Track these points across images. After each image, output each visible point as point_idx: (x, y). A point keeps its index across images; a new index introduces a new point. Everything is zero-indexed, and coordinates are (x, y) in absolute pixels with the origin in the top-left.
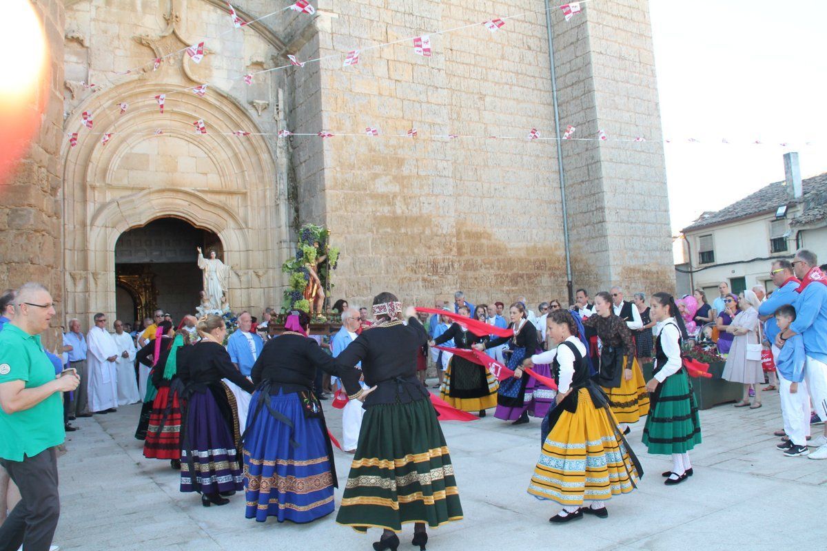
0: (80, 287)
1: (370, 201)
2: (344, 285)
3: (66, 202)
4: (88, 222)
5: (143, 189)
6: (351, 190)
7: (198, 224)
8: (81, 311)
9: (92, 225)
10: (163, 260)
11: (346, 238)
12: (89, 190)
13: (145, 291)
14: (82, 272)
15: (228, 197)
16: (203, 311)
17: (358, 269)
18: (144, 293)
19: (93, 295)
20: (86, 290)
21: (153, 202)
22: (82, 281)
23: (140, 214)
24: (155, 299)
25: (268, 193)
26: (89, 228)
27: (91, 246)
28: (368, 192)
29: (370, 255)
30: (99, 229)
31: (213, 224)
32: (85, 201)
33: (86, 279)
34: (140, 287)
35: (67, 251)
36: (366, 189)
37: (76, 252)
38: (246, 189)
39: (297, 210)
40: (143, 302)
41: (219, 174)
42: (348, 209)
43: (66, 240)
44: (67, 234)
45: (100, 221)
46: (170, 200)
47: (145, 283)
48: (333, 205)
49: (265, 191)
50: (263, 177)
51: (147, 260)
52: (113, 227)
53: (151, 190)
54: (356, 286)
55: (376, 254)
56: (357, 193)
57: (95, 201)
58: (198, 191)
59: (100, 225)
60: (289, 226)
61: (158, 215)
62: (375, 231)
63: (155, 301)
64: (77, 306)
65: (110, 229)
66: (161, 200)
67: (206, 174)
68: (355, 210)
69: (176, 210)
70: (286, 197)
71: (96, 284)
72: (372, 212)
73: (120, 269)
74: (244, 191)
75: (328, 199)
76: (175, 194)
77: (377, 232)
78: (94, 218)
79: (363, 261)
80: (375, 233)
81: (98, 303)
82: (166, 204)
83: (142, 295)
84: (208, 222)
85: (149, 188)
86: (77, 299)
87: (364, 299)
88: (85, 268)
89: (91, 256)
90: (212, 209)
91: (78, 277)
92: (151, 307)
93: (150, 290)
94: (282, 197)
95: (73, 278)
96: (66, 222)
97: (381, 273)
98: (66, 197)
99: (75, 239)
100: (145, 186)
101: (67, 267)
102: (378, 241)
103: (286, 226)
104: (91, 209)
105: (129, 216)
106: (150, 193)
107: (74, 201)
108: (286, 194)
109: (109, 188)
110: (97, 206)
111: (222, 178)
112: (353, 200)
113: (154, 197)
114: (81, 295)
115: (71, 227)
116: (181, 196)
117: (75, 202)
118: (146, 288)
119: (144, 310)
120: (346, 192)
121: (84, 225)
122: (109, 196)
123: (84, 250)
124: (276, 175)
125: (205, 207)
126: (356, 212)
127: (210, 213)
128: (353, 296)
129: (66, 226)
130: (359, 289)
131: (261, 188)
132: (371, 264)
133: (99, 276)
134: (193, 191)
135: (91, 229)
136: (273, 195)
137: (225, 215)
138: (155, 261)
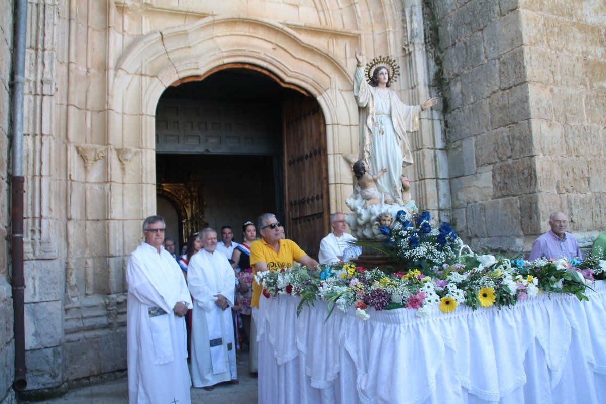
0: (95, 174)
1: (579, 36)
2: (556, 172)
3: (73, 24)
4: (112, 63)
5: (202, 16)
6: (553, 14)
7: (287, 79)
8: (95, 217)
9: (117, 68)
10: (223, 150)
11: (552, 91)
12: (113, 11)
13: (192, 203)
14: (98, 146)
15: (331, 41)
16: (365, 207)
17: (571, 145)
18: (189, 205)
19: (117, 189)
20: (106, 180)
21: (219, 41)
22: (99, 164)
23: (198, 57)
24: (202, 212)
25: (391, 37)
26: (111, 72)
27: (116, 103)
28: (575, 20)
29: (586, 124)
30: (130, 77)
31: (310, 81)
32: (106, 28)
33: (106, 160)
34: (186, 197)
35: (72, 109)
36: (571, 15)
37: (89, 114)
38: (357, 28)
39: (439, 62)
40: (189, 215)
41: (316, 7)
42: (551, 43)
43: (72, 89)
44: (72, 80)
45: (130, 63)
46: (245, 40)
47: (191, 192)
48: (532, 35)
49: (385, 35)
50: (382, 14)
51: (200, 150)
52: (152, 77)
53: (216, 18)
54: (571, 174)
55: (593, 122)
56: (560, 18)
57: (124, 31)
58: (288, 26)
59: (131, 71)
60: (429, 86)
61: (226, 61)
62: (588, 84)
63: (203, 214)
64: (89, 208)
65: (148, 78)
66: (230, 39)
67: (297, 6)
68: (560, 47)
69: (255, 54)
70: (423, 42)
71: (123, 169)
72: (583, 52)
73: (163, 161)
74: (356, 32)
75: (524, 22)
76: (252, 30)
77: (592, 87)
78: (121, 58)
79: (576, 132)
80: (589, 87)
81: (126, 203)
82: (238, 45)
83: (188, 207)
84: (302, 77)
85: (213, 15)
86: (88, 194)
87: (582, 196)
88: (105, 141)
89: (116, 120)
90: (308, 57)
91: (91, 156)
92: (198, 221)
93: (197, 201)
94: (417, 41)
95: (83, 157)
96: (73, 59)
97: (600, 154)
98: (73, 16)
99: (87, 91)
100: (206, 11)
101: (71, 136)
102: (593, 101)
103: (425, 85)
104: (116, 43)
105: (180, 59)
106: (214, 24)
107: (88, 27)
108: (423, 37)
109: (148, 11)
110: (128, 40)
111: (321, 14)
112: (556, 30)
113: (220, 31)
114: (97, 187)
115: (82, 70)
116: (261, 33)
117: (90, 30)
118: (192, 199)
119: (190, 224)
120: (546, 15)
121: (104, 68)
122: (148, 25)
123: (104, 111)
124: (403, 11)
125: (299, 54)
126: (561, 51)
127: (305, 64)
128: (567, 191)
129: (73, 66)
130: (575, 180)
131: (378, 30)
132: (587, 140)
133: (129, 156)
134: (281, 26)
135: (115, 76)
136: (399, 40)
137: (327, 69)
138: (212, 151)
